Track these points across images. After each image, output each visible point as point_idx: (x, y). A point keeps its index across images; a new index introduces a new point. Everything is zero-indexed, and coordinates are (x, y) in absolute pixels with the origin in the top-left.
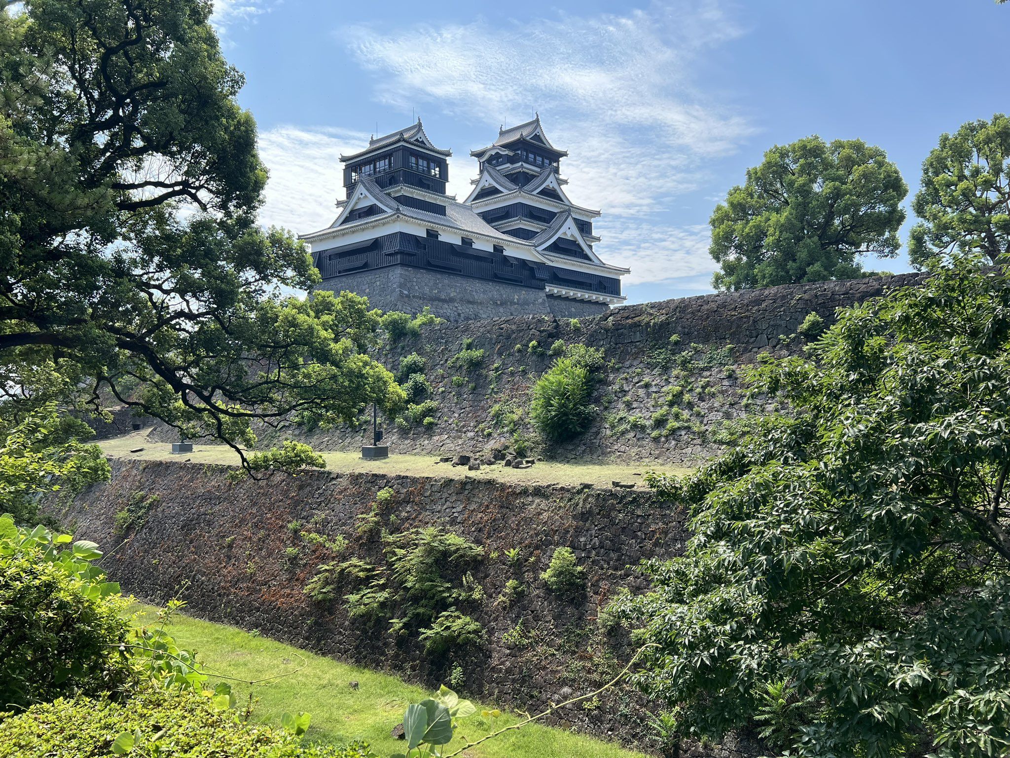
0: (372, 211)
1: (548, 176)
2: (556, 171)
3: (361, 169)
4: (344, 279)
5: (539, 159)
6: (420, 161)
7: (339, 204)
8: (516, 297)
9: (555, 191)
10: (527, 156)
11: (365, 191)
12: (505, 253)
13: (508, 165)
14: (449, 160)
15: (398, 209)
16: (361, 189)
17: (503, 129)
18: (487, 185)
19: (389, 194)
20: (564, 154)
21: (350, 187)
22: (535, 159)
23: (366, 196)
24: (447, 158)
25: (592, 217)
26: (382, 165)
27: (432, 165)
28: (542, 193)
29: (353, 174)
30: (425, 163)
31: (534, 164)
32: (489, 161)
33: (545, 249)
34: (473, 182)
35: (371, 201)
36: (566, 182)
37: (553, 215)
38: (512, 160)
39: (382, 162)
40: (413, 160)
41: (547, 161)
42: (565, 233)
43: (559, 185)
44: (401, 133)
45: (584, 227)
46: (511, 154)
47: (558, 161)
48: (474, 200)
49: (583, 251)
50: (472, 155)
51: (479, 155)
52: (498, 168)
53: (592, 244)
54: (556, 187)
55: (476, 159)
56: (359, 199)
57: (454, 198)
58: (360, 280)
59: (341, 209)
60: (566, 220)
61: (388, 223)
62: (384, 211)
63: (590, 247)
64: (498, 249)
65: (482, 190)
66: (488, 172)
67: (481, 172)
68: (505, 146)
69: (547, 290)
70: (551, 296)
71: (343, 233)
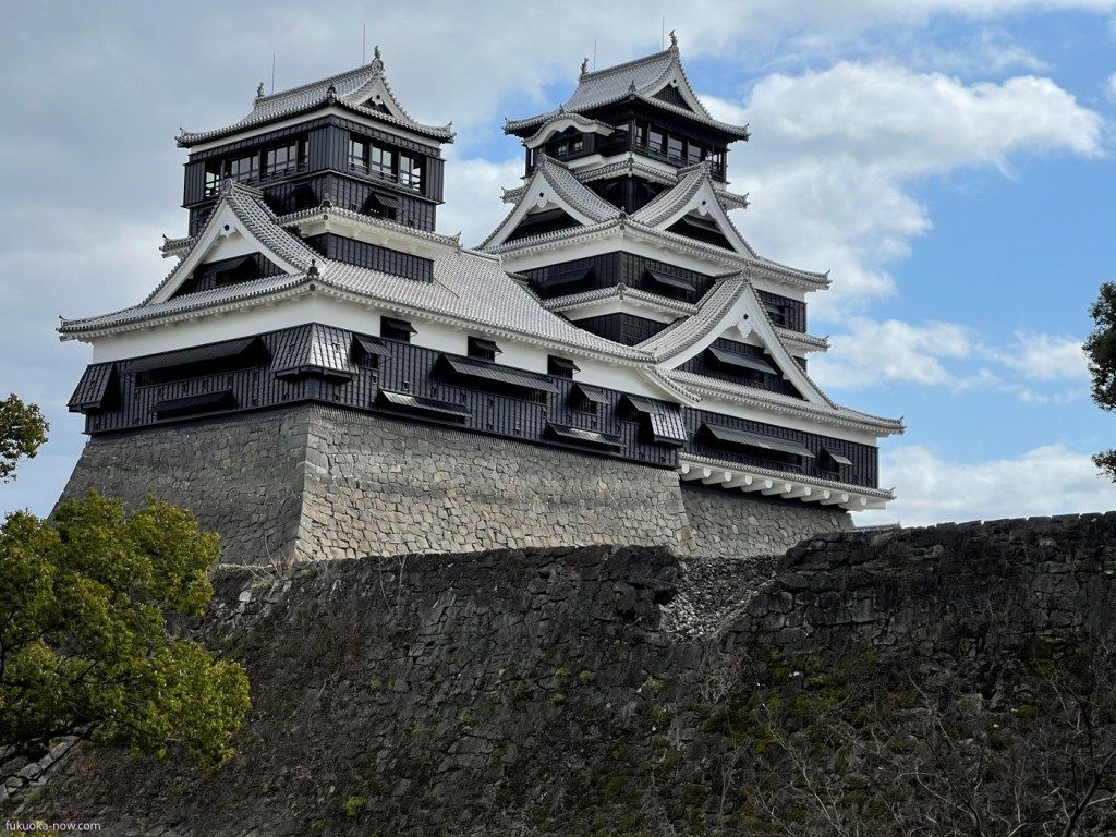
0: (251, 268)
1: (696, 188)
2: (719, 174)
3: (228, 168)
4: (170, 433)
5: (675, 145)
6: (376, 153)
7: (170, 247)
8: (603, 486)
9: (712, 223)
10: (645, 139)
11: (235, 223)
12: (577, 377)
13: (597, 158)
14: (445, 150)
15: (313, 270)
16: (224, 216)
17: (590, 70)
18: (542, 205)
19: (294, 231)
20: (741, 136)
21: (201, 208)
22: (664, 145)
23: (237, 234)
24: (442, 146)
25: (805, 290)
26: (281, 158)
27: (404, 162)
28: (679, 228)
29: (210, 177)
30: (387, 156)
31: (662, 155)
32: (551, 147)
33: (682, 368)
34: (508, 196)
35: (247, 246)
36: (741, 202)
37: (706, 284)
38: (608, 147)
39: (282, 152)
40: (358, 148)
41: (694, 151)
42: (734, 330)
43: (724, 208)
44: (331, 84)
45: (786, 313)
46: (606, 131)
47: (723, 151)
48: (508, 240)
49: (780, 372)
50: (509, 131)
51: (526, 131)
52: (572, 165)
53: (807, 356)
54: (716, 215)
55: (518, 140)
56: (220, 239)
57: (453, 242)
58: (209, 435)
59: (175, 260)
60: (736, 296)
61: (287, 301)
62: (280, 272)
63: (802, 362)
64: (560, 366)
65: (529, 215)
66: (546, 174)
67: (530, 171)
68: (589, 113)
69: (685, 469)
70: (691, 485)
71: (178, 321)
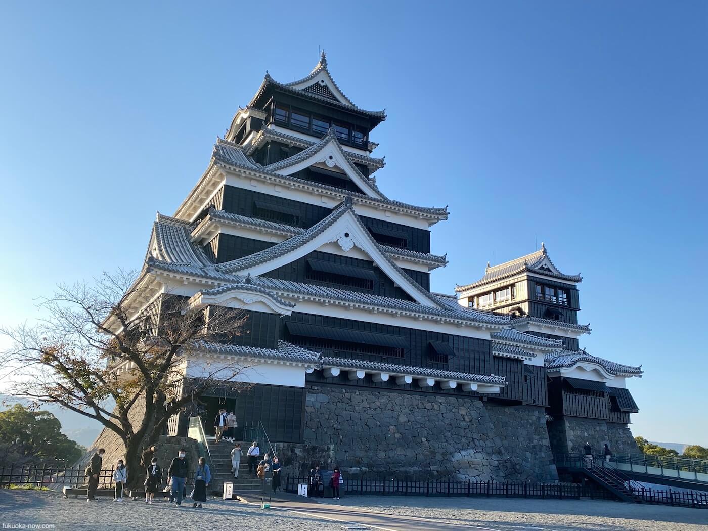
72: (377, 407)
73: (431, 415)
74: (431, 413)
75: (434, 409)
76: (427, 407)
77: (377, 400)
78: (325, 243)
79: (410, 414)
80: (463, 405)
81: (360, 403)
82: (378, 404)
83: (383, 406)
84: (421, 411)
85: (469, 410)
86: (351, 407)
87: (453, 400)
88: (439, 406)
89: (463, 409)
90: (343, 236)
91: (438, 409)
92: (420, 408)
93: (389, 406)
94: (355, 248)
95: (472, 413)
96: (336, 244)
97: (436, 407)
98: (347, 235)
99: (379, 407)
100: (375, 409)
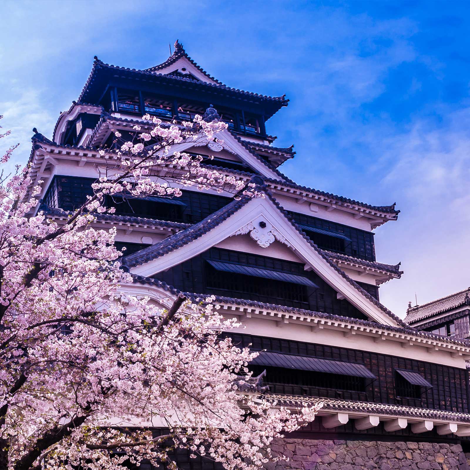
72: (331, 460)
73: (403, 466)
74: (404, 464)
75: (406, 458)
76: (397, 457)
77: (331, 451)
78: (230, 235)
79: (376, 468)
80: (439, 452)
81: (308, 457)
82: (333, 456)
83: (339, 460)
84: (391, 461)
85: (446, 457)
86: (298, 463)
87: (427, 446)
88: (412, 453)
89: (439, 457)
90: (257, 226)
91: (411, 458)
92: (389, 458)
93: (348, 459)
94: (277, 244)
95: (450, 460)
96: (247, 238)
97: (408, 455)
98: (263, 225)
99: (335, 461)
100: (329, 464)
